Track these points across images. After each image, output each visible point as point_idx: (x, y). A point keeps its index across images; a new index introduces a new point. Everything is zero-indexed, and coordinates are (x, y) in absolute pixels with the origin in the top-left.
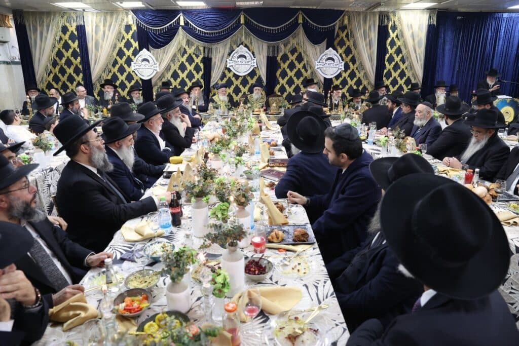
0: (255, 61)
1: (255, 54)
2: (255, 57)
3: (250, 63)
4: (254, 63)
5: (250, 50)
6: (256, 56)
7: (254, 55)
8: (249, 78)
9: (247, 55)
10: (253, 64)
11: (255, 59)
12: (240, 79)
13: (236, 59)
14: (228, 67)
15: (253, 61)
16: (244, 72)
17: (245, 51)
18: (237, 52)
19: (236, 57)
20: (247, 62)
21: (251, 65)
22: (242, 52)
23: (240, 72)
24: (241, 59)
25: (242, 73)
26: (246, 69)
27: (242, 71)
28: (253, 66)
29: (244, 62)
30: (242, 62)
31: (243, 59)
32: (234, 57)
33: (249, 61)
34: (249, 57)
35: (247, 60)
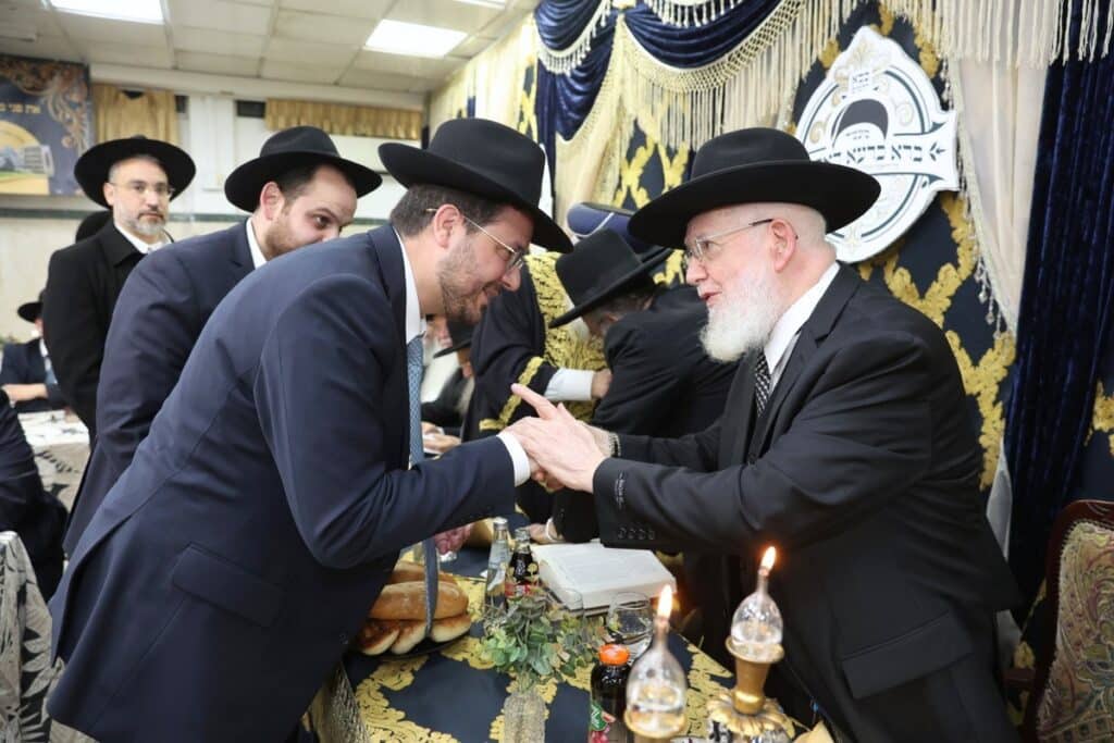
0: (945, 138)
1: (952, 76)
2: (945, 106)
4: (936, 151)
5: (914, 53)
6: (954, 90)
7: (939, 85)
8: (898, 282)
9: (892, 97)
10: (927, 166)
11: (949, 118)
13: (826, 139)
15: (926, 142)
16: (864, 235)
17: (884, 70)
18: (837, 86)
19: (824, 126)
20: (888, 153)
21: (913, 177)
22: (866, 77)
23: (843, 237)
24: (855, 135)
25: (852, 240)
26: (878, 213)
27: (853, 229)
28: (925, 185)
29: (872, 152)
30: (856, 155)
31: (867, 134)
32: (816, 131)
33: (900, 147)
34: (907, 114)
35: (889, 141)
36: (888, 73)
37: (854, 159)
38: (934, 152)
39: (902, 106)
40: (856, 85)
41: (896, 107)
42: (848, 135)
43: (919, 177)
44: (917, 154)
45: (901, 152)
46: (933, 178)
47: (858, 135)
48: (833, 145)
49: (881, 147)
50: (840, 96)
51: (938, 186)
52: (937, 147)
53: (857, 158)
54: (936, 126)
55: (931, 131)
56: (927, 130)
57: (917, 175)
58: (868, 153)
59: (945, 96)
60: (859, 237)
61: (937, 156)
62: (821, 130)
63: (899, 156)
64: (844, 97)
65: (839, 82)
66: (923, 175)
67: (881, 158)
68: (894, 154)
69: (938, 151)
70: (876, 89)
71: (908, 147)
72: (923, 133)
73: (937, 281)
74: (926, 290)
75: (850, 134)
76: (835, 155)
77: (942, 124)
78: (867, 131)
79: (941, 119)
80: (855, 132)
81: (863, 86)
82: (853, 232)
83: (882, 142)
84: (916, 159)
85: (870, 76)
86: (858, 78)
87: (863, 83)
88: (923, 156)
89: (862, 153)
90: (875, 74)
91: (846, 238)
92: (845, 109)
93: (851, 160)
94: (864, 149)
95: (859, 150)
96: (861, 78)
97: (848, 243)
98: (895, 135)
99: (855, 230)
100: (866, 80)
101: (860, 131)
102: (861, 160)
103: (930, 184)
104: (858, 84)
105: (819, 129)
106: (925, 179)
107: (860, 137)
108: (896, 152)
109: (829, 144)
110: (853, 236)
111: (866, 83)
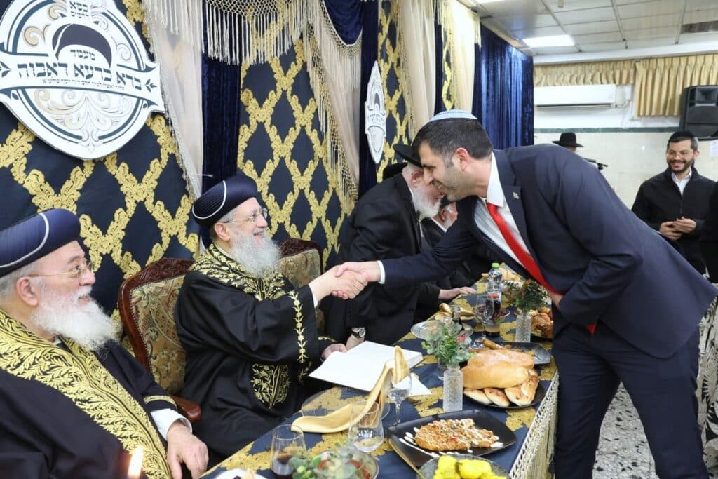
0: (154, 78)
2: (152, 57)
3: (129, 87)
4: (150, 86)
8: (121, 173)
9: (111, 34)
10: (144, 93)
11: (156, 66)
12: (78, 178)
13: (46, 46)
15: (144, 77)
16: (101, 138)
17: (102, 10)
19: (44, 34)
20: (115, 78)
21: (136, 100)
22: (85, 8)
23: (80, 138)
24: (80, 54)
25: (91, 141)
26: (113, 122)
27: (90, 132)
28: (145, 106)
29: (100, 72)
30: (84, 71)
31: (93, 57)
32: (32, 35)
33: (123, 75)
34: (126, 53)
35: (114, 69)
36: (104, 14)
37: (83, 74)
38: (149, 85)
39: (122, 46)
40: (73, 10)
41: (117, 45)
42: (72, 51)
43: (141, 101)
44: (138, 84)
45: (125, 79)
46: (150, 103)
47: (84, 55)
48: (57, 55)
49: (108, 71)
50: (57, 12)
51: (153, 108)
52: (151, 82)
53: (86, 74)
54: (148, 69)
55: (145, 71)
56: (142, 69)
57: (139, 99)
58: (96, 73)
60: (97, 139)
61: (150, 88)
62: (40, 38)
63: (124, 83)
64: (63, 16)
66: (144, 99)
67: (107, 79)
68: (119, 79)
69: (152, 86)
70: (97, 23)
71: (130, 77)
72: (139, 70)
73: (149, 170)
74: (143, 177)
75: (74, 51)
76: (61, 65)
77: (153, 69)
78: (93, 54)
79: (151, 64)
80: (81, 51)
81: (83, 15)
82: (90, 135)
83: (107, 67)
84: (137, 87)
85: (90, 11)
86: (76, 5)
87: (82, 12)
88: (142, 86)
89: (90, 72)
90: (94, 10)
91: (83, 139)
92: (66, 27)
93: (80, 74)
94: (91, 68)
95: (87, 67)
96: (80, 7)
97: (87, 143)
98: (118, 65)
99: (92, 133)
100: (85, 11)
101: (85, 52)
102: (89, 76)
103: (149, 106)
104: (77, 11)
105: (35, 34)
106: (145, 102)
107: (86, 57)
108: (121, 78)
109: (52, 53)
110: (90, 137)
111: (85, 13)
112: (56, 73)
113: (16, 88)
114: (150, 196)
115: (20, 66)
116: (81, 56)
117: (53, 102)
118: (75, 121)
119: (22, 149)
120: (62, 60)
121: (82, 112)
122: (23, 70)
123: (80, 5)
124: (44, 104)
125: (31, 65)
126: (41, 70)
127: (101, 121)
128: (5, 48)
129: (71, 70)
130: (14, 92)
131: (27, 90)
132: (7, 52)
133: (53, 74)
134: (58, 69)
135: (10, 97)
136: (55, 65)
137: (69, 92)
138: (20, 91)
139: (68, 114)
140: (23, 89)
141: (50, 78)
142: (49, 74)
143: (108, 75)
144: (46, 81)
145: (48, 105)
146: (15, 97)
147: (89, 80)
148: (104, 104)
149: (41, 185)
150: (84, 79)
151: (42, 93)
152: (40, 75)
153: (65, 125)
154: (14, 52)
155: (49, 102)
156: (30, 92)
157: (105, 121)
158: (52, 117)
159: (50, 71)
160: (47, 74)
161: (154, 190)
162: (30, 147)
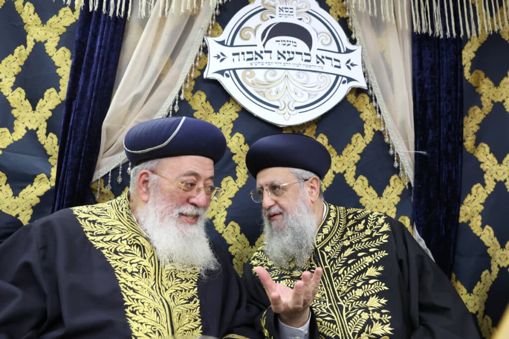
0: (355, 58)
3: (328, 66)
4: (350, 65)
5: (326, 8)
10: (344, 71)
11: (358, 48)
13: (256, 40)
14: (209, 74)
15: (344, 58)
16: (297, 108)
17: (306, 10)
18: (264, 9)
19: (255, 32)
20: (314, 60)
21: (335, 77)
22: (291, 10)
23: (277, 107)
24: (284, 43)
25: (287, 109)
26: (309, 95)
27: (287, 103)
28: (344, 82)
29: (300, 56)
30: (286, 55)
31: (295, 44)
32: (246, 33)
33: (323, 57)
34: (327, 39)
35: (314, 52)
36: (308, 12)
37: (285, 58)
38: (349, 64)
39: (323, 34)
40: (281, 12)
41: (317, 34)
42: (277, 41)
43: (340, 78)
44: (337, 64)
45: (324, 60)
46: (350, 80)
47: (287, 43)
48: (264, 45)
49: (309, 55)
50: (268, 15)
51: (354, 84)
52: (351, 62)
53: (287, 57)
54: (348, 51)
55: (345, 53)
56: (342, 51)
57: (338, 76)
58: (297, 56)
59: (353, 36)
61: (351, 67)
62: (252, 34)
63: (323, 63)
64: (272, 17)
65: (266, 7)
66: (343, 76)
67: (306, 61)
68: (318, 60)
69: (352, 65)
70: (300, 19)
71: (329, 58)
72: (340, 52)
73: (351, 144)
74: (343, 150)
75: (279, 41)
76: (266, 52)
77: (354, 50)
78: (295, 42)
79: (351, 47)
80: (284, 41)
81: (289, 15)
82: (287, 105)
83: (307, 51)
84: (336, 66)
85: (295, 11)
86: (284, 9)
87: (288, 13)
88: (341, 66)
89: (291, 55)
90: (299, 11)
91: (281, 108)
92: (274, 25)
93: (282, 58)
94: (293, 53)
95: (289, 52)
96: (287, 10)
97: (283, 112)
98: (318, 49)
99: (289, 104)
100: (291, 12)
101: (288, 41)
102: (291, 59)
103: (348, 82)
104: (285, 13)
105: (249, 32)
106: (344, 79)
107: (289, 45)
108: (320, 59)
109: (260, 44)
110: (287, 107)
111: (291, 14)
112: (262, 58)
113: (229, 70)
114: (350, 169)
115: (234, 54)
116: (284, 45)
117: (256, 79)
118: (274, 94)
119: (231, 117)
120: (267, 48)
121: (281, 86)
122: (236, 57)
123: (288, 8)
124: (250, 80)
125: (243, 53)
126: (250, 56)
127: (299, 95)
128: (226, 43)
129: (275, 55)
130: (227, 72)
131: (237, 71)
132: (227, 46)
133: (259, 59)
134: (263, 55)
135: (223, 75)
136: (262, 52)
137: (271, 71)
138: (231, 72)
139: (268, 88)
140: (234, 70)
141: (256, 61)
142: (256, 59)
143: (308, 58)
144: (254, 63)
145: (252, 81)
146: (227, 76)
147: (289, 62)
148: (304, 80)
149: (241, 146)
150: (285, 61)
151: (248, 73)
152: (248, 60)
153: (265, 96)
154: (232, 45)
155: (254, 79)
156: (239, 72)
157: (303, 94)
158: (254, 90)
159: (257, 56)
160: (254, 59)
161: (356, 164)
162: (237, 116)
